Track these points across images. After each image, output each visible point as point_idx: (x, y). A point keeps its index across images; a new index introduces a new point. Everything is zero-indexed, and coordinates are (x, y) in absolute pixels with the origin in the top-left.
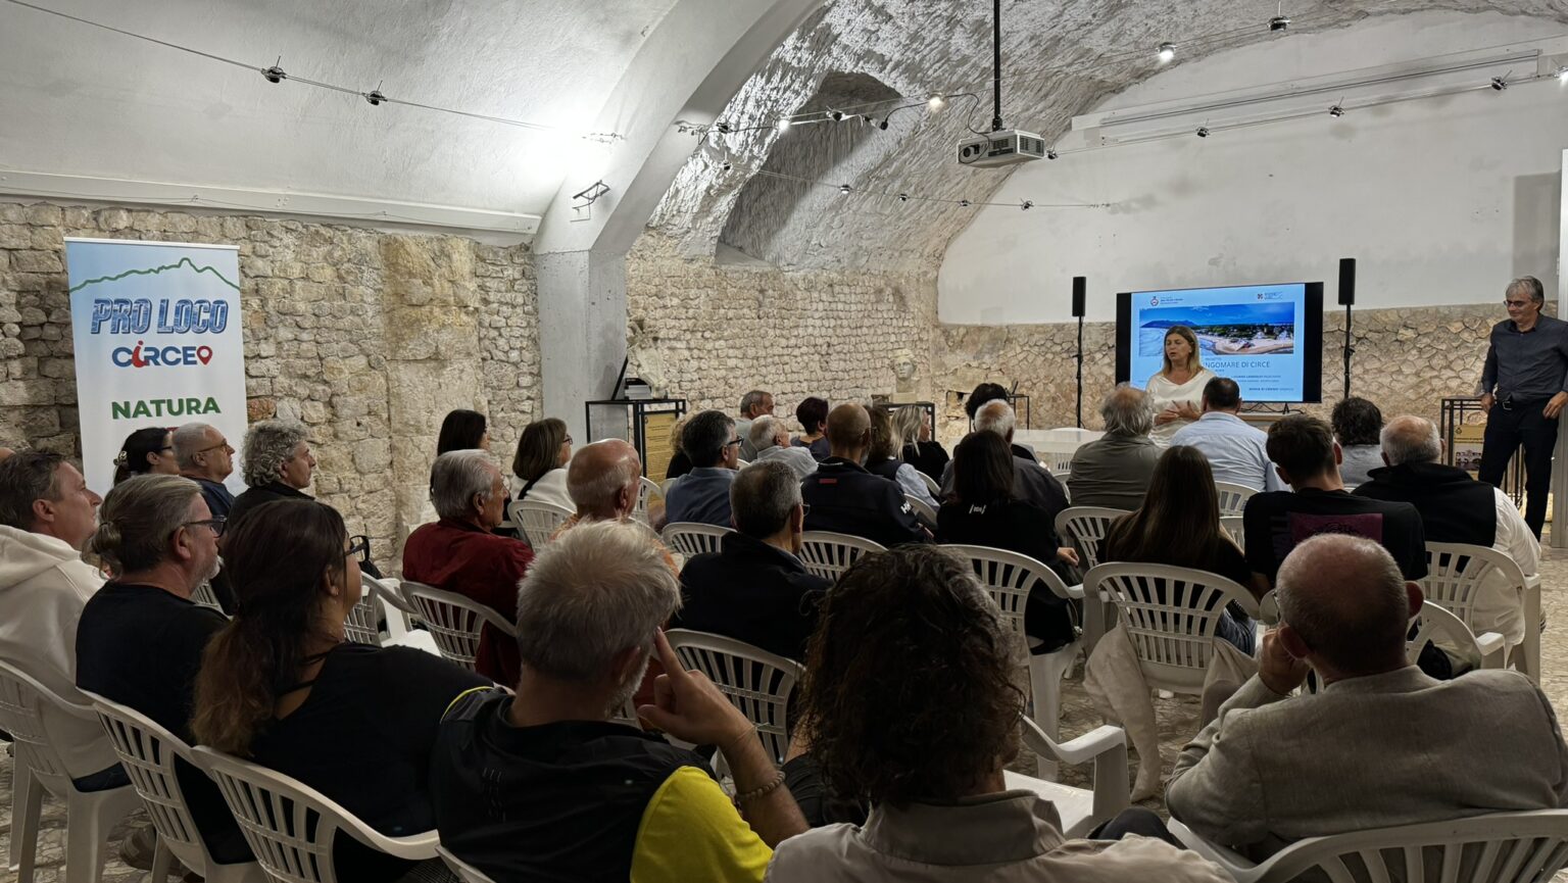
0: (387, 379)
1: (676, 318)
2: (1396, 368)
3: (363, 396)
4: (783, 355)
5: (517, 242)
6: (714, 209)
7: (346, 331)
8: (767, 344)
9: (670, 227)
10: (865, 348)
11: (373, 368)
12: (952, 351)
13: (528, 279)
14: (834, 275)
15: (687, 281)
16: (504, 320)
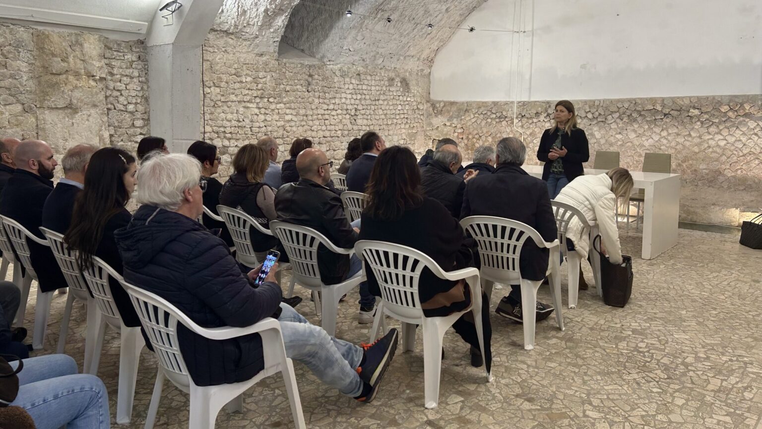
0: (37, 119)
1: (249, 89)
2: (688, 133)
3: (18, 129)
4: (324, 114)
5: (135, 38)
6: (273, 24)
7: (6, 88)
8: (313, 107)
9: (244, 34)
10: (381, 112)
11: (27, 112)
12: (436, 116)
13: (142, 61)
14: (360, 69)
15: (257, 67)
16: (125, 86)
